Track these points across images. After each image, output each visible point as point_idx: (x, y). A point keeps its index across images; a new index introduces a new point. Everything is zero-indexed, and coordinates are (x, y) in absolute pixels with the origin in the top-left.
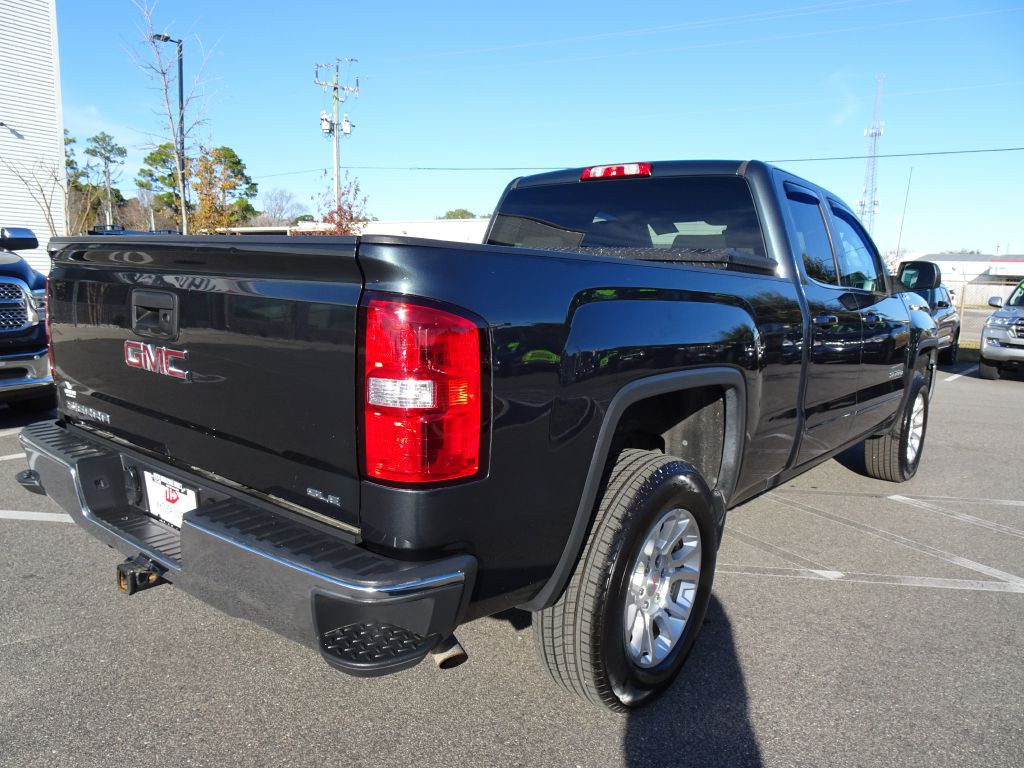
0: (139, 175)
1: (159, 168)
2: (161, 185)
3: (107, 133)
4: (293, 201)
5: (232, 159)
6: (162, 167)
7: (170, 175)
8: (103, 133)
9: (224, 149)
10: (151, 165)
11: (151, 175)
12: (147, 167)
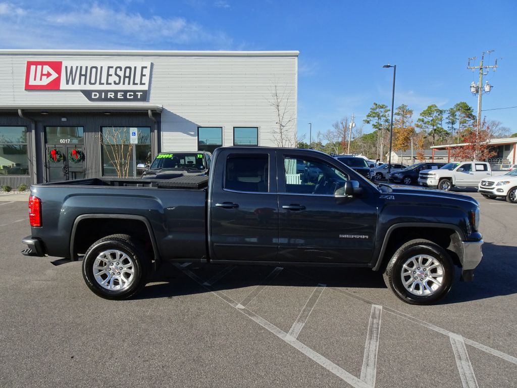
0: (418, 121)
1: (427, 117)
2: (427, 125)
3: (405, 104)
4: (500, 126)
5: (466, 108)
6: (428, 116)
7: (432, 120)
8: (403, 105)
9: (462, 103)
10: (423, 116)
11: (423, 121)
12: (421, 118)
